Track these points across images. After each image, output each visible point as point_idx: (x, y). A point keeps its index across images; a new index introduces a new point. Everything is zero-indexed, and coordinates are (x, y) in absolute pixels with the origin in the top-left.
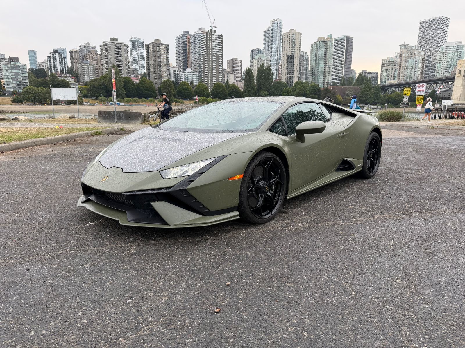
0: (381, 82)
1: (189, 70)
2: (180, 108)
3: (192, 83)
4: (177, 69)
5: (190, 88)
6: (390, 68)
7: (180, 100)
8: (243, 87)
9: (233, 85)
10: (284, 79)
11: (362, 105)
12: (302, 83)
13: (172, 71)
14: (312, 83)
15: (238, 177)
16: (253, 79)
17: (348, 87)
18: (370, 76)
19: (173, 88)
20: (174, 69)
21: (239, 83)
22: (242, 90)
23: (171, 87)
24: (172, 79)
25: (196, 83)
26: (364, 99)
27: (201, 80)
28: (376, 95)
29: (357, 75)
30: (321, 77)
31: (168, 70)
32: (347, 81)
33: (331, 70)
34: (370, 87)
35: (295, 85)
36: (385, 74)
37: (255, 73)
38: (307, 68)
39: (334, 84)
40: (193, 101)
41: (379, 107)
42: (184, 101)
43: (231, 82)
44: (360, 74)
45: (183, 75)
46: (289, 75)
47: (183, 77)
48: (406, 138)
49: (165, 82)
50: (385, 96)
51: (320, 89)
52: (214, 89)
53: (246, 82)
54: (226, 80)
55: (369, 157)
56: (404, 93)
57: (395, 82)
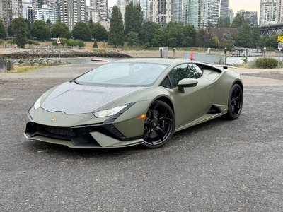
0: (260, 23)
1: (45, 6)
2: (35, 50)
3: (48, 21)
4: (31, 6)
5: (47, 27)
6: (269, 8)
7: (35, 42)
8: (109, 27)
9: (98, 25)
10: (155, 18)
11: (241, 48)
12: (176, 23)
13: (25, 7)
14: (186, 23)
15: (143, 116)
16: (121, 19)
17: (225, 29)
18: (248, 16)
19: (26, 28)
20: (27, 5)
21: (105, 22)
22: (108, 31)
23: (24, 26)
24: (25, 16)
25: (53, 21)
26: (243, 41)
27: (60, 18)
28: (256, 37)
29: (235, 15)
30: (196, 17)
31: (20, 7)
32: (224, 22)
33: (207, 9)
34: (248, 29)
35: (168, 26)
36: (264, 14)
37: (123, 12)
38: (180, 7)
39: (210, 25)
40: (51, 43)
41: (259, 51)
42: (40, 43)
43: (95, 20)
44: (238, 14)
45: (38, 13)
46: (160, 15)
47: (38, 15)
48: (274, 86)
49: (16, 20)
50: (265, 39)
51: (195, 30)
52: (75, 29)
53: (112, 21)
54: (89, 19)
55: (233, 103)
56: (279, 40)
57: (275, 23)
